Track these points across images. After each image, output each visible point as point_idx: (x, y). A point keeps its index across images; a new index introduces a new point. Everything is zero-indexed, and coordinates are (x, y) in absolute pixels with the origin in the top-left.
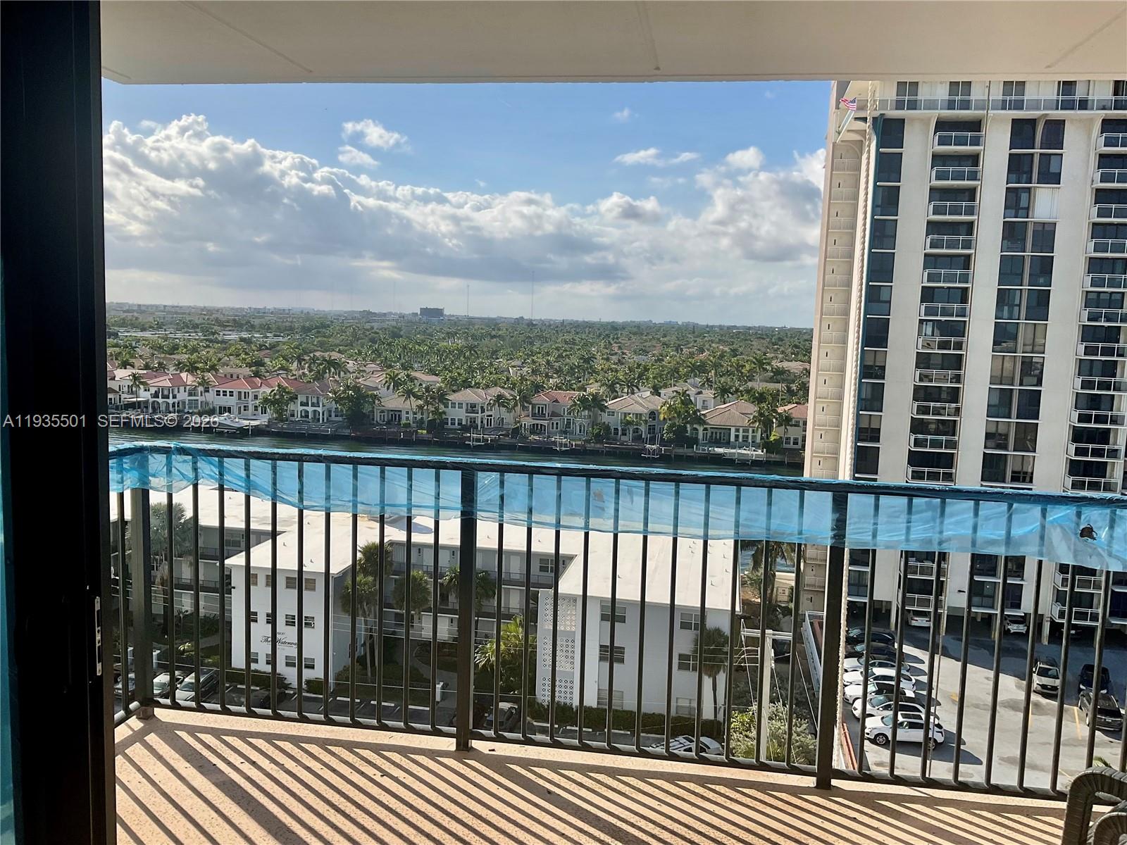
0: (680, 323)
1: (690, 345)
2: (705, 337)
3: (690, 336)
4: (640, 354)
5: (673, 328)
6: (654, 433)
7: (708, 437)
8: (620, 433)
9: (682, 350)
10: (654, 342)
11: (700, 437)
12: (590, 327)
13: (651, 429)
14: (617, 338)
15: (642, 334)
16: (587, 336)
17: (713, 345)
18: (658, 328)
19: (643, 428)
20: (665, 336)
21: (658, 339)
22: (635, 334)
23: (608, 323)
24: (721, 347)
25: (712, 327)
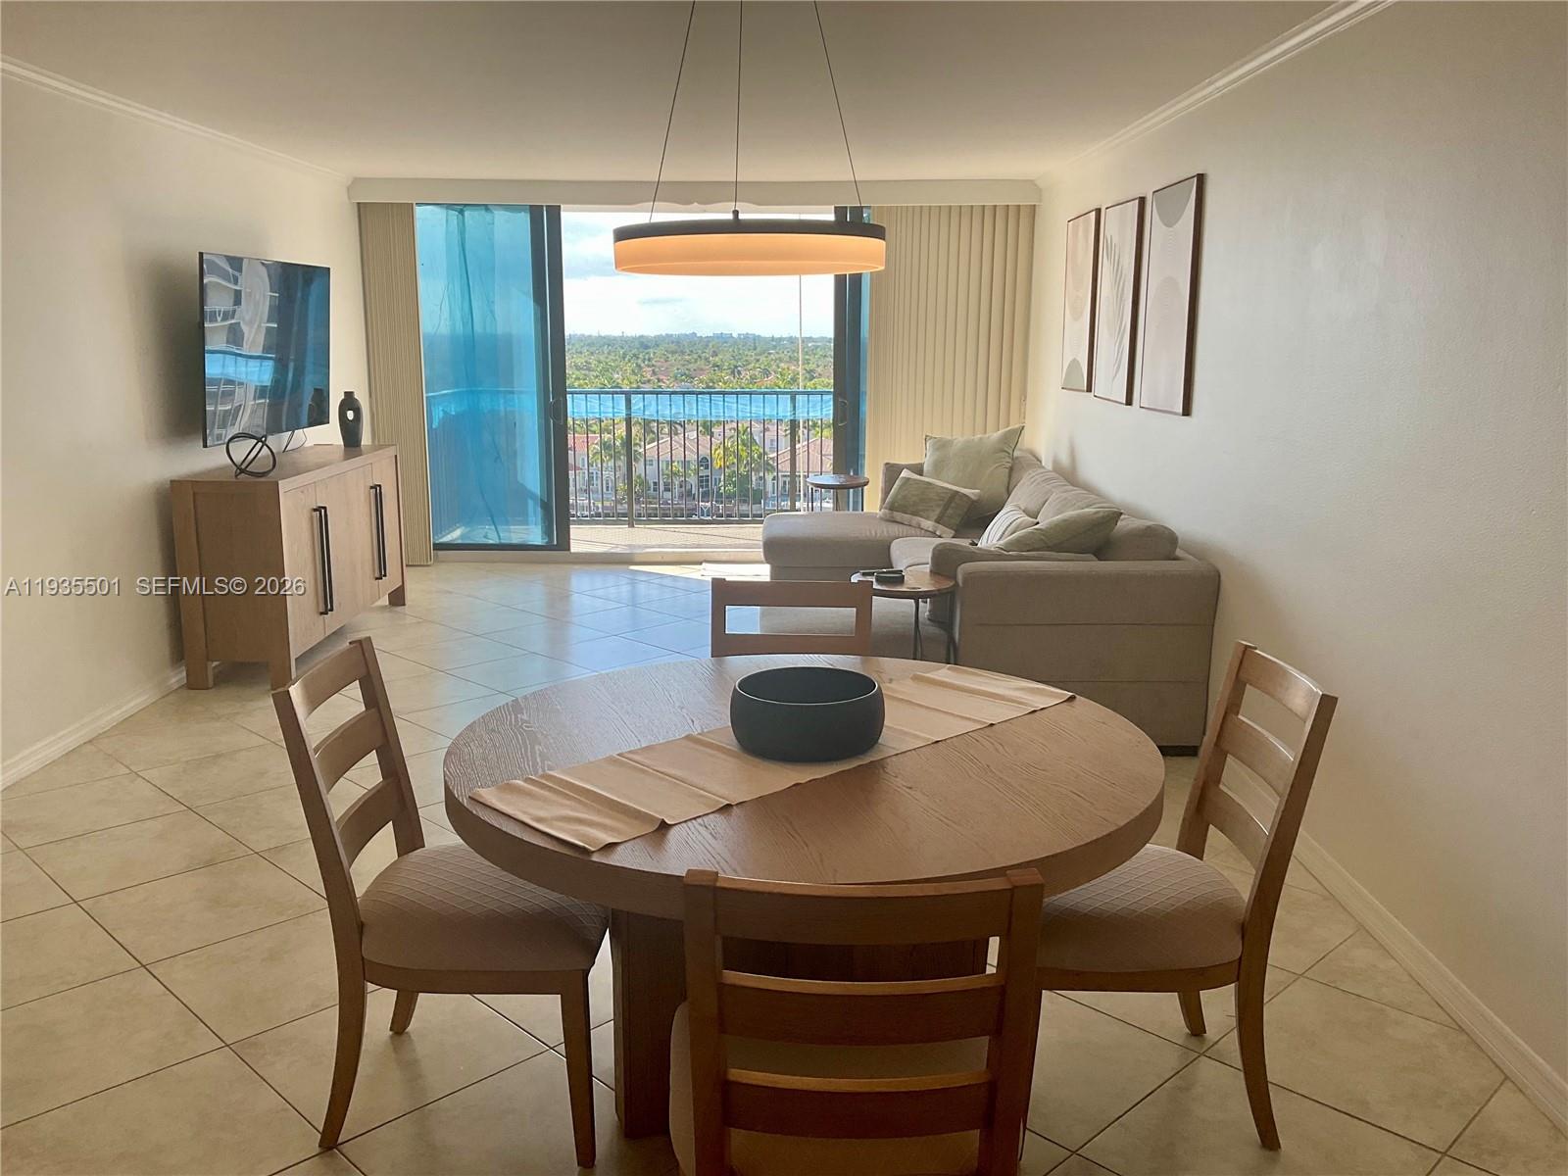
0: (735, 335)
1: (750, 367)
2: (770, 354)
3: (750, 353)
4: (683, 381)
5: (726, 342)
6: (707, 486)
7: (780, 489)
8: (662, 488)
9: (739, 373)
10: (701, 363)
11: (769, 488)
12: (609, 345)
13: (703, 481)
14: (649, 360)
15: (683, 353)
16: (607, 358)
17: (782, 365)
18: (706, 342)
19: (693, 480)
20: (715, 354)
21: (706, 359)
22: (673, 353)
23: (634, 339)
24: (793, 368)
25: (781, 339)
